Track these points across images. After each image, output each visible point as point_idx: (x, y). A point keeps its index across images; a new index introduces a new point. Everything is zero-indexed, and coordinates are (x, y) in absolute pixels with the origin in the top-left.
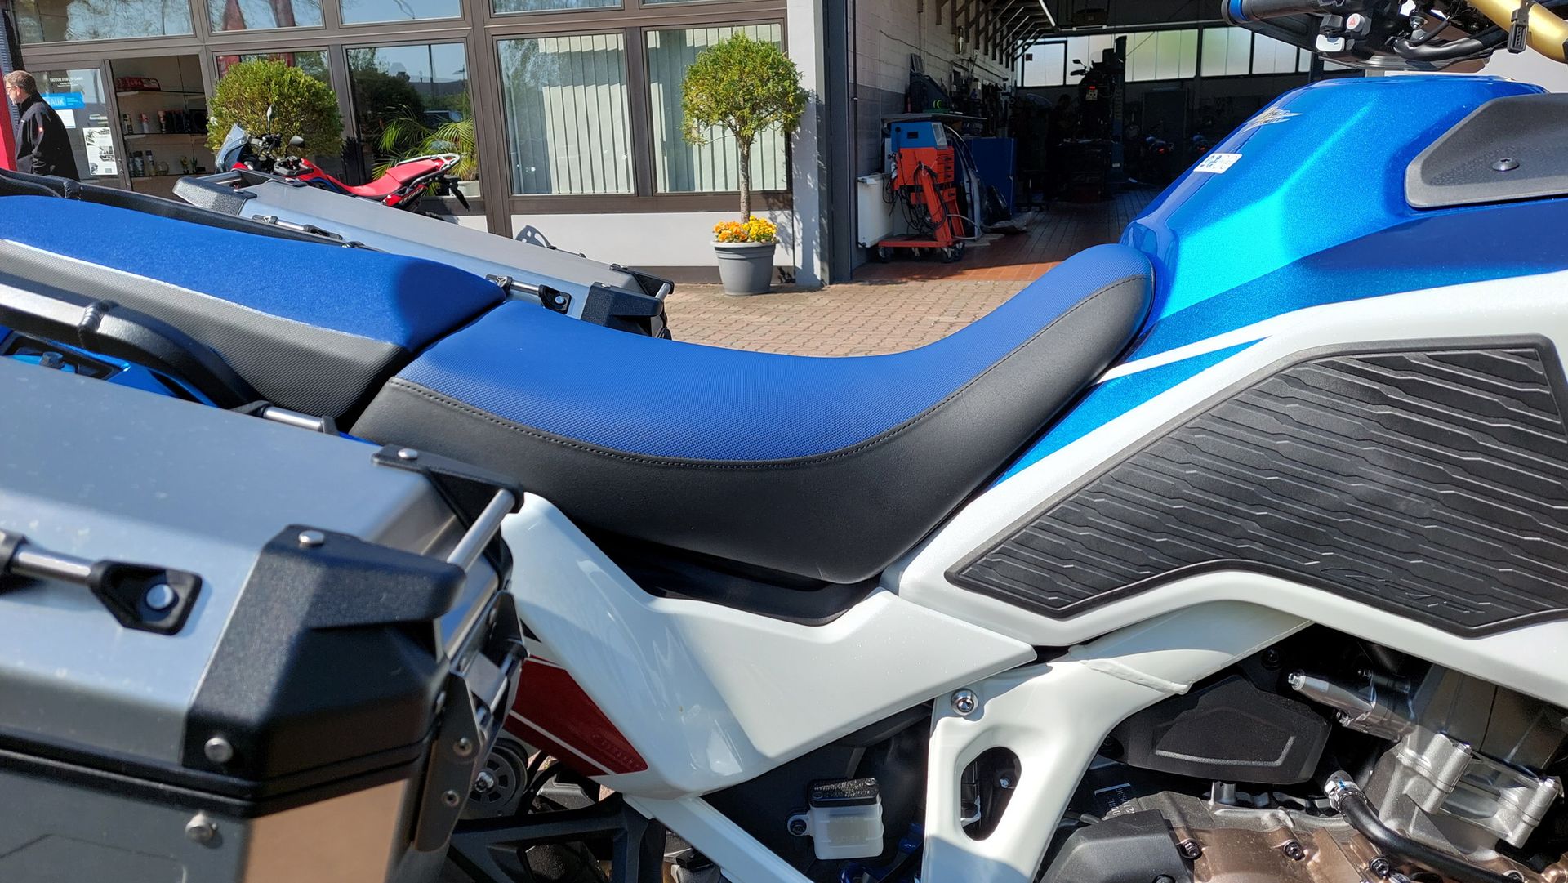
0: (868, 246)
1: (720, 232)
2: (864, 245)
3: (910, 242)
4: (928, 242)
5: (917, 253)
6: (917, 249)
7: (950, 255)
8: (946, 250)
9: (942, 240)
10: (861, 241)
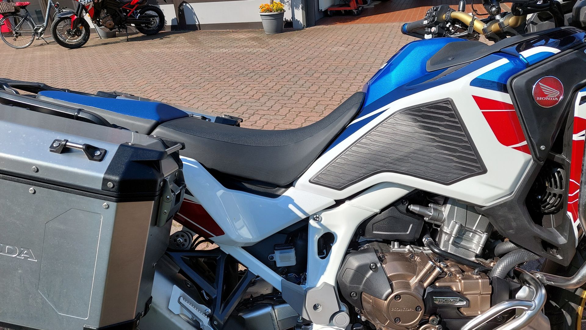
0: (323, 10)
1: (262, 8)
2: (321, 10)
3: (340, 8)
4: (347, 8)
5: (343, 12)
6: (343, 11)
7: (356, 13)
8: (354, 11)
9: (353, 7)
10: (320, 9)
